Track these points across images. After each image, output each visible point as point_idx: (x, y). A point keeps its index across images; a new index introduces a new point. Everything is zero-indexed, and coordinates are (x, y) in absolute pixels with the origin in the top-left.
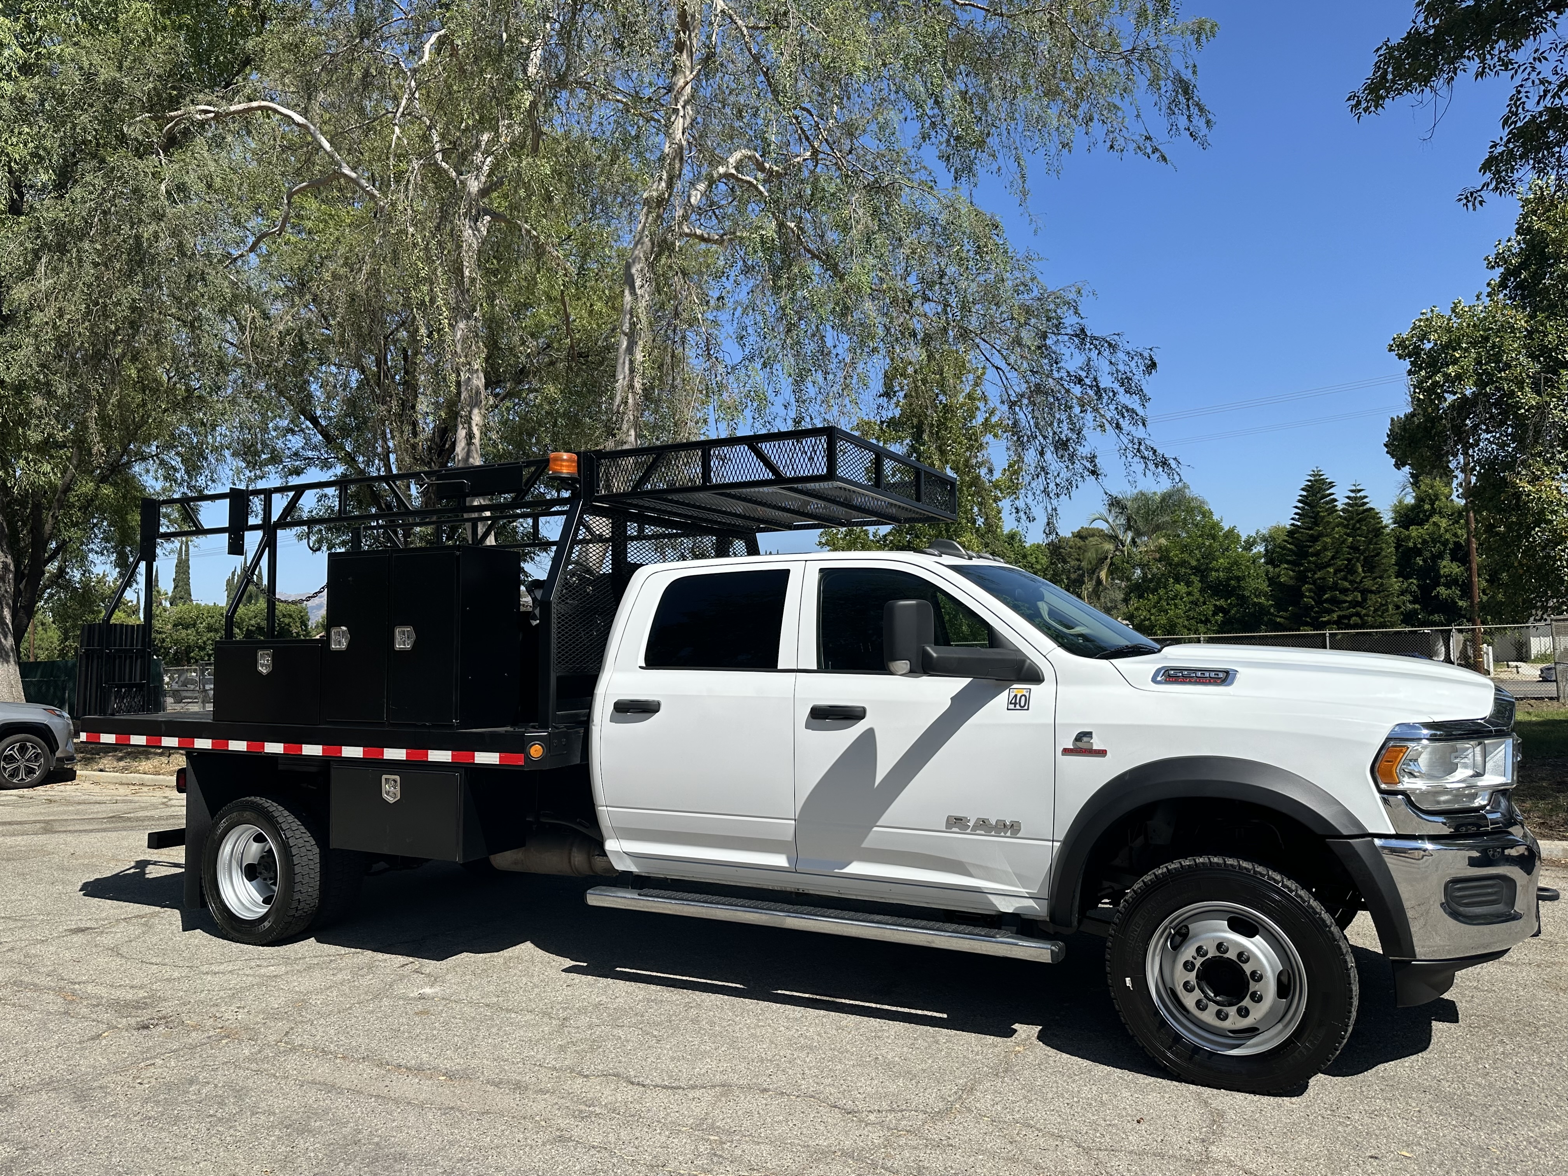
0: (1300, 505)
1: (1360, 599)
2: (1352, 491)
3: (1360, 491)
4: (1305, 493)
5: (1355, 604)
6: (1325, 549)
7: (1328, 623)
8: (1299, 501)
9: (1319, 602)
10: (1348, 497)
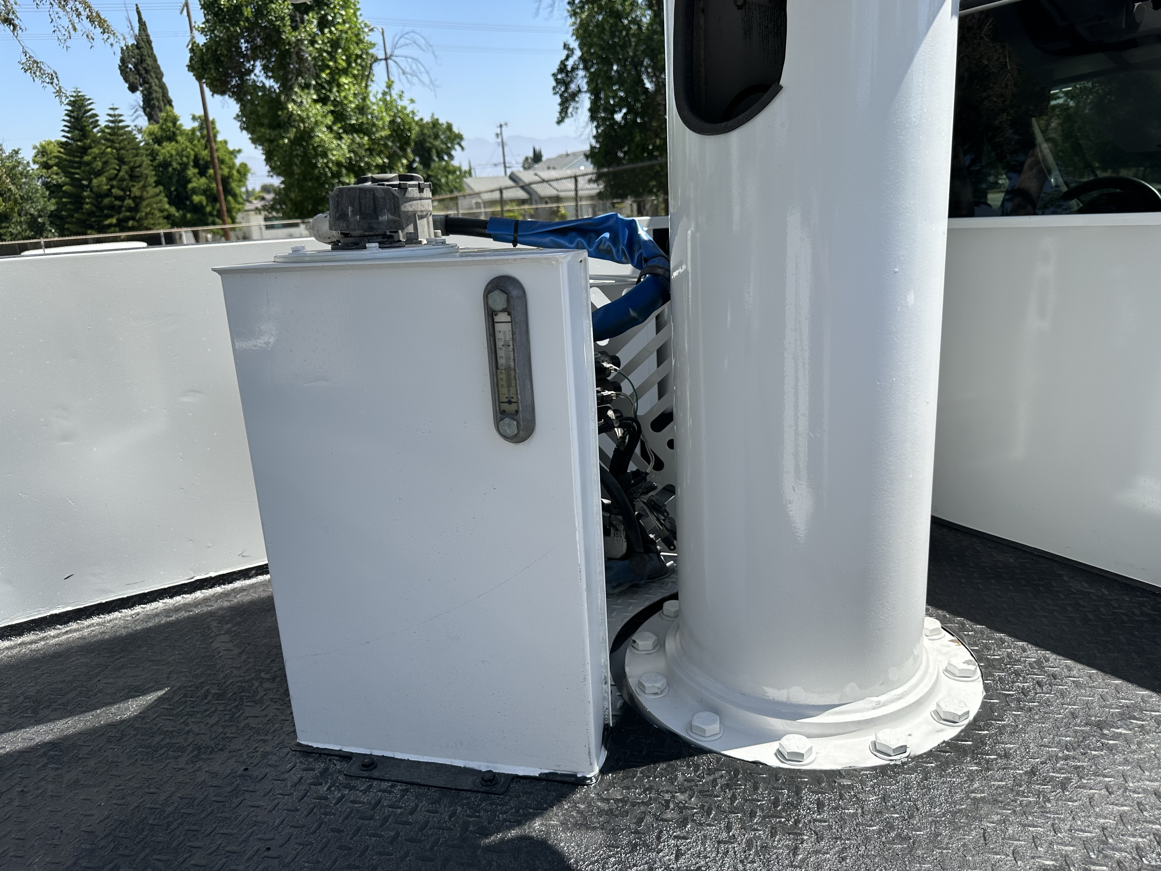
0: (67, 118)
1: (133, 205)
2: (111, 109)
3: (116, 109)
4: (70, 108)
5: (130, 209)
6: (95, 158)
7: (110, 225)
8: (67, 115)
9: (99, 207)
10: (110, 115)
